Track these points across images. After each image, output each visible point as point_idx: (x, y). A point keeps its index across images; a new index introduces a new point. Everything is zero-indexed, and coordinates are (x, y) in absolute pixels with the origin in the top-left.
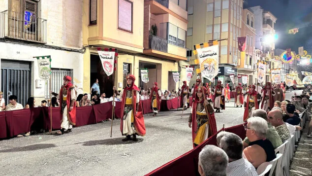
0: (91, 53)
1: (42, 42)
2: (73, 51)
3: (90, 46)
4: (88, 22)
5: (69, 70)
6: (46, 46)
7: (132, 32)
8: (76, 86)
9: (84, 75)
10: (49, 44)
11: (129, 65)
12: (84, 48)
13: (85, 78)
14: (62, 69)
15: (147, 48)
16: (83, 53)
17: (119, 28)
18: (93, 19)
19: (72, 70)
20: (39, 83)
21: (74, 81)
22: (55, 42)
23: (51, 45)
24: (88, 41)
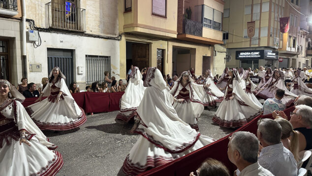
0: (126, 40)
1: (81, 31)
2: (110, 39)
3: (127, 34)
4: (123, 9)
5: (107, 57)
6: (85, 34)
7: (165, 17)
8: (113, 73)
9: (120, 61)
10: (88, 32)
11: (163, 51)
12: (120, 36)
13: (121, 65)
14: (100, 57)
15: (181, 32)
16: (119, 40)
17: (153, 14)
18: (128, 6)
19: (110, 57)
20: (80, 69)
21: (112, 68)
22: (93, 30)
23: (90, 33)
24: (124, 28)
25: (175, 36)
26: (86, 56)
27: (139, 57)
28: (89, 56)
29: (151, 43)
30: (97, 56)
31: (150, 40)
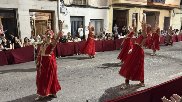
0: (113, 8)
1: (88, 5)
2: (104, 9)
3: (114, 5)
5: (102, 20)
6: (90, 7)
8: (105, 29)
9: (109, 22)
10: (91, 6)
11: (137, 14)
12: (110, 6)
13: (110, 24)
14: (98, 20)
15: (150, 1)
16: (109, 9)
19: (103, 20)
21: (104, 26)
22: (94, 4)
23: (93, 6)
24: (112, 1)
25: (146, 4)
26: (90, 20)
27: (121, 19)
28: (92, 20)
29: (129, 10)
30: (96, 20)
31: (128, 7)
